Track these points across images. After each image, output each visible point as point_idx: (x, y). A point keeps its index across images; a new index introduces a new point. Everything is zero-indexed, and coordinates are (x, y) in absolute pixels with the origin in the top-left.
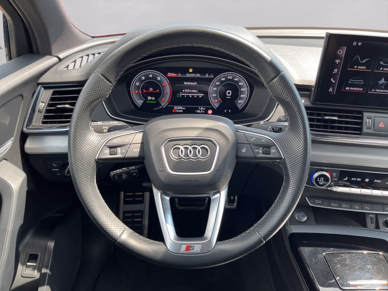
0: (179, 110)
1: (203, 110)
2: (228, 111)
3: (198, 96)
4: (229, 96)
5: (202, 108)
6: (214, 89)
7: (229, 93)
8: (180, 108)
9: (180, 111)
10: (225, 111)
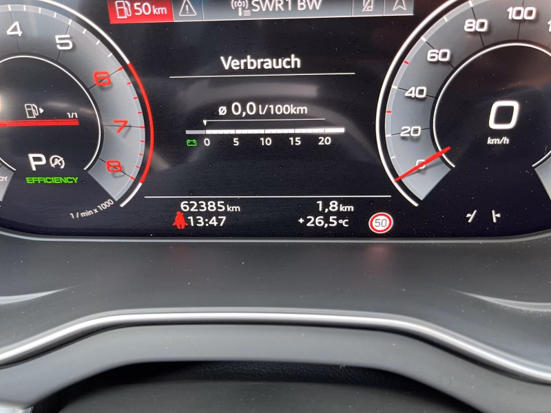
0: (208, 215)
1: (340, 215)
2: (484, 217)
3: (310, 140)
4: (499, 134)
5: (334, 206)
6: (413, 92)
7: (504, 115)
8: (212, 206)
9: (214, 222)
10: (471, 217)
